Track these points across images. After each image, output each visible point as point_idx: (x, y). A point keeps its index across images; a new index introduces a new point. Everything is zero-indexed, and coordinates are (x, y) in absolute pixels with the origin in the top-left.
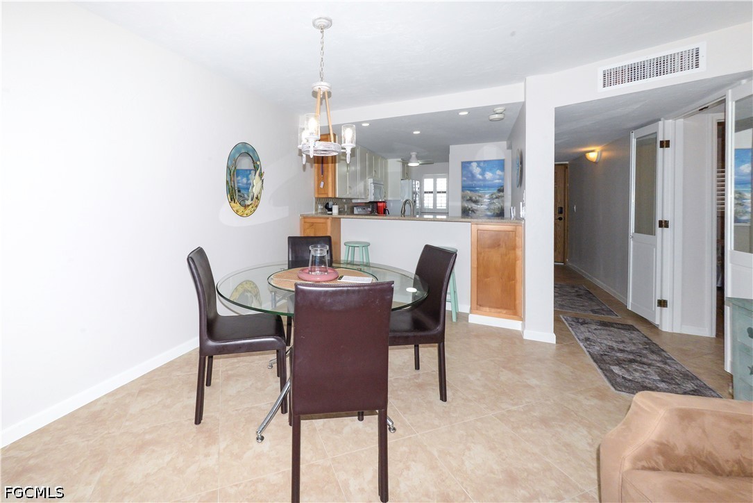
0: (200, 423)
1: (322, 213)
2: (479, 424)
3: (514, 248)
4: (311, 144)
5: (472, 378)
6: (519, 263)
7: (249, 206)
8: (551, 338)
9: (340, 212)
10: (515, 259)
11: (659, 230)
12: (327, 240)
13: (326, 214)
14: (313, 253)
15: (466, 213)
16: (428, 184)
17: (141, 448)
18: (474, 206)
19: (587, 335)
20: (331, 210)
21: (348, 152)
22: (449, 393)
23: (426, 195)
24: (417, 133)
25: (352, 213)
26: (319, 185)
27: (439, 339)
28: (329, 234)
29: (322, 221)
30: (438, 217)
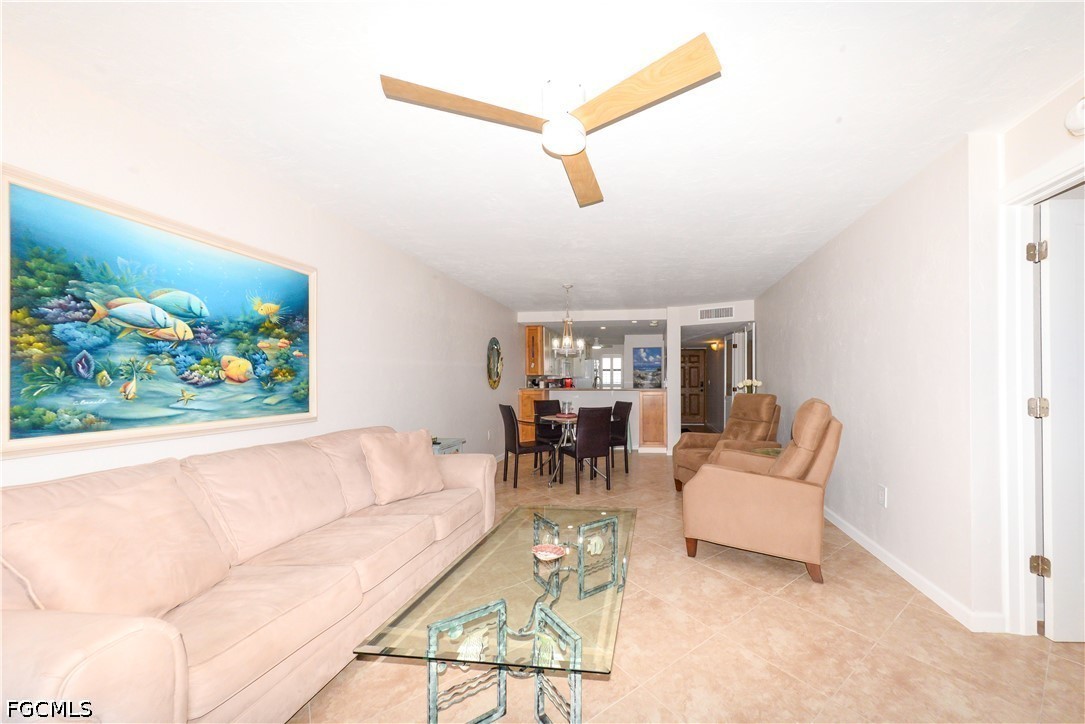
3: (662, 405)
7: (496, 381)
10: (663, 412)
16: (606, 362)
18: (643, 382)
23: (604, 372)
24: (603, 328)
26: (530, 365)
29: (537, 393)
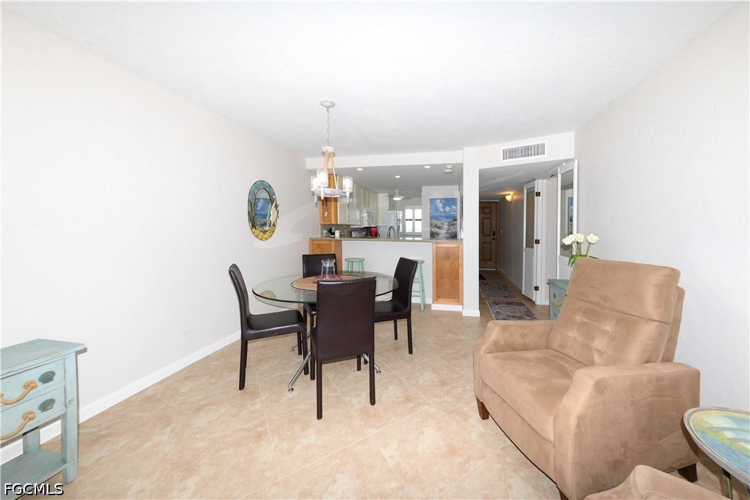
0: (243, 388)
1: (326, 236)
2: (430, 362)
3: (458, 259)
4: (322, 190)
5: (429, 340)
6: (460, 268)
7: (267, 231)
8: (477, 313)
9: (341, 236)
10: (459, 266)
11: (535, 245)
12: (333, 256)
13: (329, 237)
14: (324, 265)
15: (433, 235)
16: (409, 213)
17: (199, 409)
19: (498, 310)
20: (334, 234)
21: (348, 195)
22: (414, 350)
23: (407, 222)
24: (398, 177)
25: (351, 236)
26: (324, 214)
27: (408, 316)
28: (333, 253)
29: (328, 242)
30: (416, 239)
